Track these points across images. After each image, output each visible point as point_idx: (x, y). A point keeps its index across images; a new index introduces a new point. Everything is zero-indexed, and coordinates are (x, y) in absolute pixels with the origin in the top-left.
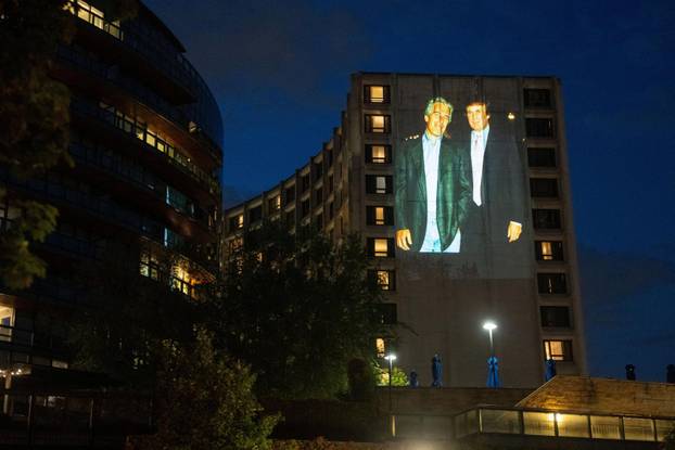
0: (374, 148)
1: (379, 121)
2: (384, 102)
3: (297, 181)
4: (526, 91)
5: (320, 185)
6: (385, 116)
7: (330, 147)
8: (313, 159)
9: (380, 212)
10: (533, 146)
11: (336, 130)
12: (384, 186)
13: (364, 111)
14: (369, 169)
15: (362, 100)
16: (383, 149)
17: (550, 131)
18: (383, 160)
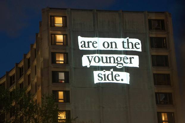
0: (57, 55)
1: (60, 38)
2: (63, 26)
3: (7, 79)
4: (150, 21)
5: (22, 80)
6: (63, 35)
7: (29, 56)
9: (61, 94)
10: (154, 54)
11: (32, 45)
12: (63, 78)
13: (51, 32)
14: (54, 68)
15: (50, 25)
16: (63, 55)
17: (165, 45)
18: (63, 62)
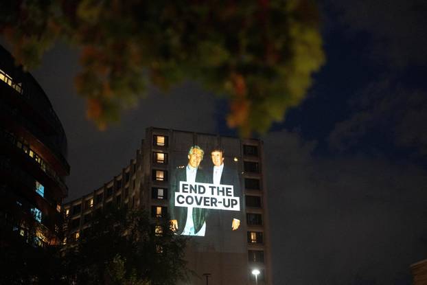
1: (161, 156)
3: (105, 191)
4: (245, 146)
5: (119, 193)
7: (127, 171)
8: (115, 177)
9: (159, 209)
10: (247, 177)
13: (153, 150)
15: (152, 144)
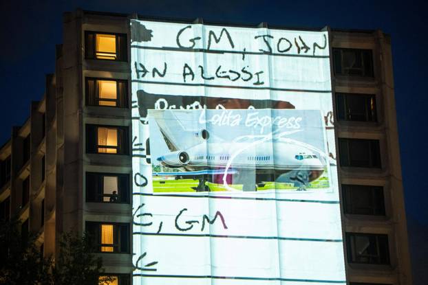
0: (100, 131)
2: (117, 59)
6: (118, 81)
7: (26, 131)
9: (107, 231)
10: (347, 135)
11: (36, 105)
13: (85, 72)
14: (92, 163)
15: (83, 54)
16: (115, 132)
17: (373, 113)
18: (114, 151)
